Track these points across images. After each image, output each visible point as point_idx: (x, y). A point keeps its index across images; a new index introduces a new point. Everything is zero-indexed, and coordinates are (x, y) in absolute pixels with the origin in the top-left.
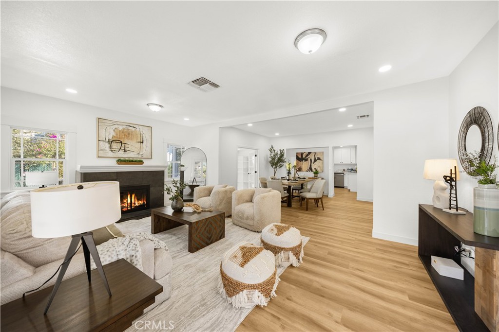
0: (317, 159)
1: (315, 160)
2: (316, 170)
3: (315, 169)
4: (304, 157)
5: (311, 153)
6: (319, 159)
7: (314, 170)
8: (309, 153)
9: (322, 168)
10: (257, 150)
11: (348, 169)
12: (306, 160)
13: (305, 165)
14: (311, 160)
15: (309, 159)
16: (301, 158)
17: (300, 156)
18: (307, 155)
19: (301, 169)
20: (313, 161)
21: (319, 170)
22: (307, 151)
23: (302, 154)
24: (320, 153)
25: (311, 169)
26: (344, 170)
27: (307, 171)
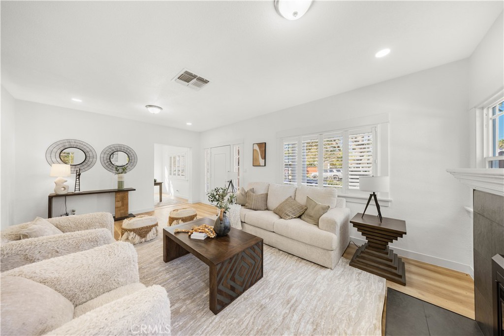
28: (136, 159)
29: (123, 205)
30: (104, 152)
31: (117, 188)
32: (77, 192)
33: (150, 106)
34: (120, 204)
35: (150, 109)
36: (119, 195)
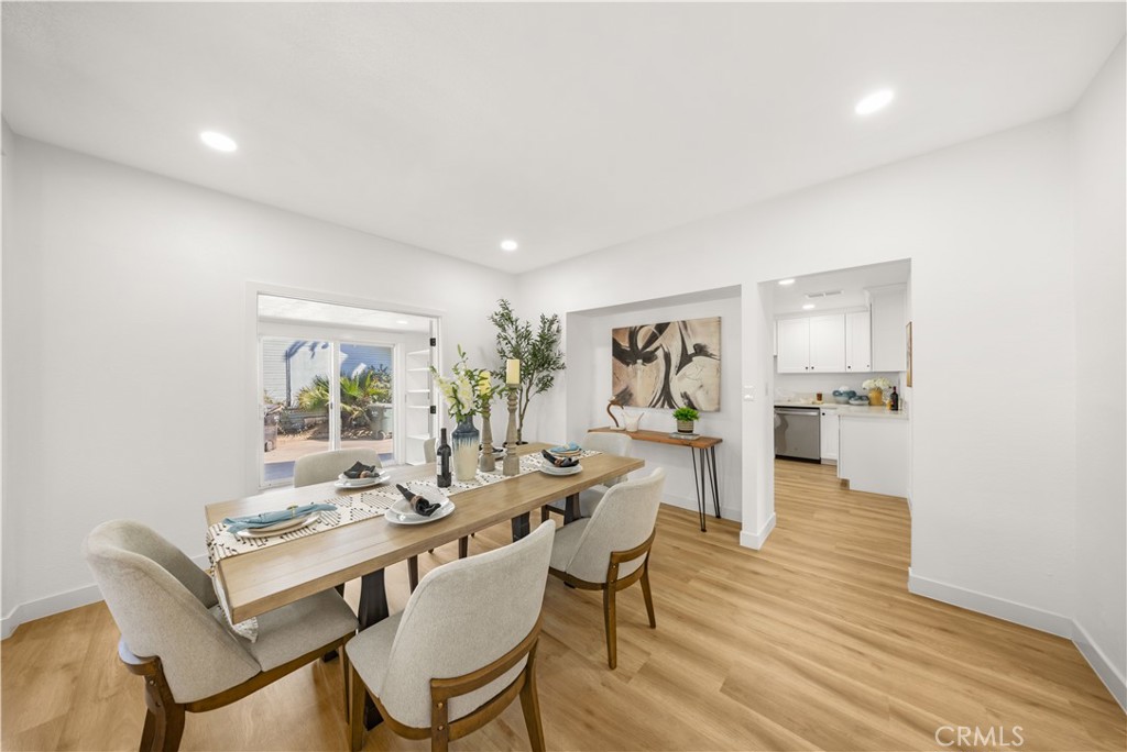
0: (691, 350)
1: (686, 359)
2: (691, 405)
3: (685, 396)
4: (640, 346)
5: (666, 325)
6: (700, 350)
7: (681, 403)
8: (661, 328)
9: (714, 394)
10: (437, 317)
11: (836, 394)
12: (650, 357)
13: (645, 379)
14: (667, 357)
15: (660, 353)
16: (628, 351)
17: (625, 344)
18: (652, 339)
19: (631, 395)
20: (675, 360)
21: (701, 400)
22: (650, 319)
23: (633, 334)
24: (705, 323)
25: (666, 396)
26: (820, 397)
27: (653, 405)
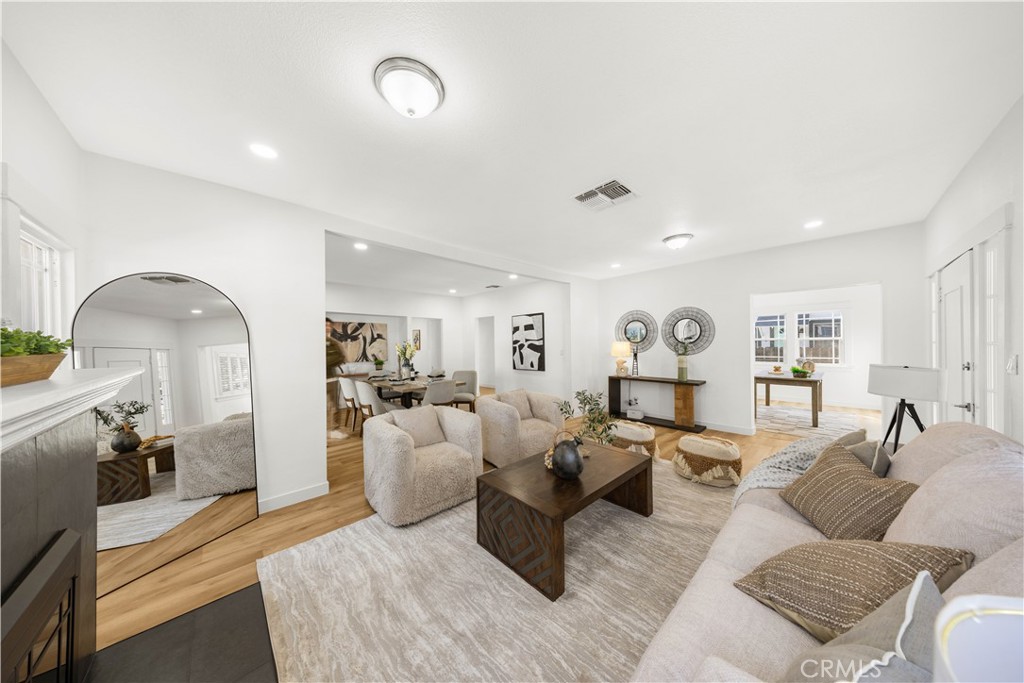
0: (376, 336)
1: (373, 340)
2: (377, 359)
3: (373, 355)
4: (349, 332)
5: (364, 324)
6: (379, 336)
7: (372, 359)
8: (361, 325)
9: (386, 354)
12: (355, 338)
13: (352, 348)
14: (365, 339)
15: (360, 336)
17: (340, 330)
18: (356, 329)
20: (368, 340)
21: (381, 357)
22: (356, 321)
23: (345, 326)
24: (381, 325)
25: (364, 357)
27: (357, 361)
28: (712, 329)
29: (685, 407)
30: (666, 323)
31: (677, 377)
32: (635, 376)
33: (668, 239)
34: (681, 404)
35: (670, 244)
36: (681, 389)
